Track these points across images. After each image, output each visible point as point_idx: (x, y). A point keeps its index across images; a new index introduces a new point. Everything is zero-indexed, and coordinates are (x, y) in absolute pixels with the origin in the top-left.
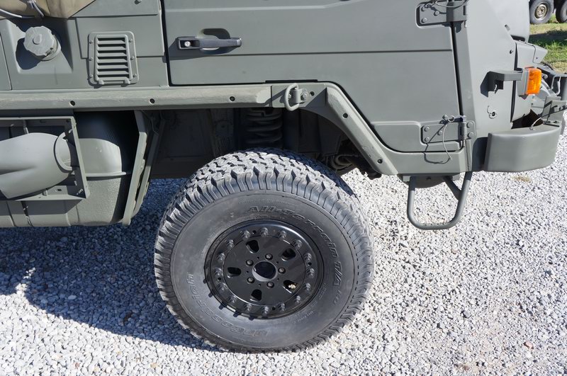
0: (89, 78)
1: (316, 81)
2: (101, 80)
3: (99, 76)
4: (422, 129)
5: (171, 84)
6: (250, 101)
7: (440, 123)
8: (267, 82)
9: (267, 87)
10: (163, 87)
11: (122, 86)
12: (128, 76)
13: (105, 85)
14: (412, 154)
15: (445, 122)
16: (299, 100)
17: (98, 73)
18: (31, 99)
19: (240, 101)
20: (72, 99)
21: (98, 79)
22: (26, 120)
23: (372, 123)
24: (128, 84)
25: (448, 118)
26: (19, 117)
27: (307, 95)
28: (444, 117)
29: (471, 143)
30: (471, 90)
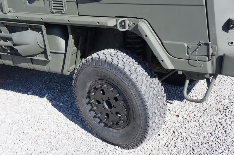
0: (50, 9)
1: (137, 18)
2: (54, 11)
3: (54, 9)
4: (187, 47)
5: (79, 15)
6: (105, 25)
7: (198, 45)
8: (116, 17)
9: (115, 19)
10: (76, 16)
11: (62, 14)
12: (63, 9)
13: (55, 13)
14: (182, 60)
15: (200, 45)
16: (127, 26)
17: (53, 7)
18: (29, 16)
19: (101, 25)
20: (42, 18)
21: (53, 10)
22: (29, 25)
23: (163, 41)
24: (63, 13)
25: (201, 42)
26: (27, 23)
27: (131, 24)
28: (199, 42)
29: (215, 58)
30: (215, 28)
